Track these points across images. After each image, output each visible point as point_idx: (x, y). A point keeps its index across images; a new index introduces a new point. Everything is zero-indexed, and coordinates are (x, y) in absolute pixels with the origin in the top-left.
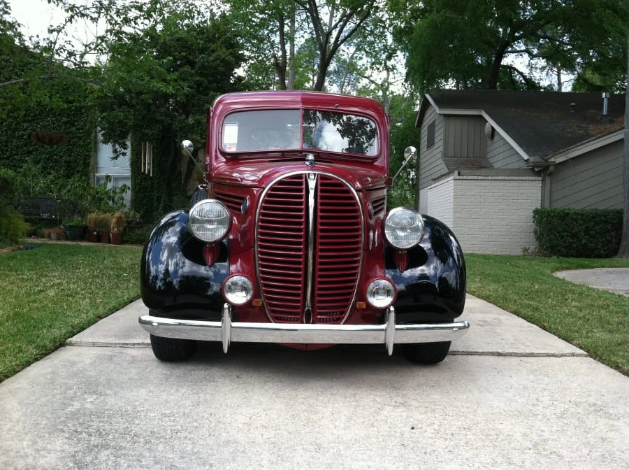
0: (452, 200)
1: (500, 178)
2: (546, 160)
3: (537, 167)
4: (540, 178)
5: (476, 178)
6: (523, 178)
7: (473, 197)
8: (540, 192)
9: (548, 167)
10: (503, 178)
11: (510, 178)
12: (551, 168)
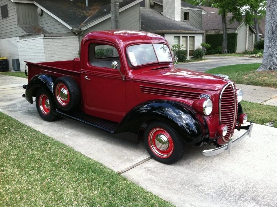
0: (43, 48)
1: (62, 37)
2: (80, 29)
3: (77, 32)
4: (78, 37)
5: (52, 37)
6: (71, 37)
7: (52, 47)
8: (78, 43)
9: (81, 32)
10: (64, 37)
11: (66, 37)
12: (82, 33)
